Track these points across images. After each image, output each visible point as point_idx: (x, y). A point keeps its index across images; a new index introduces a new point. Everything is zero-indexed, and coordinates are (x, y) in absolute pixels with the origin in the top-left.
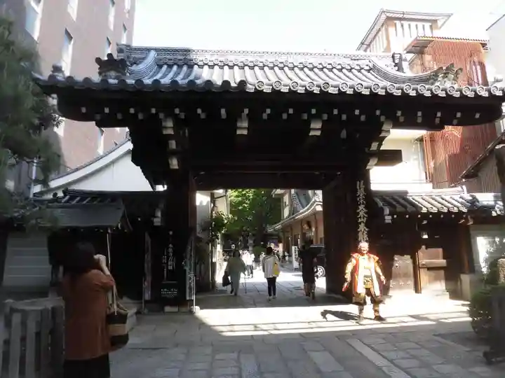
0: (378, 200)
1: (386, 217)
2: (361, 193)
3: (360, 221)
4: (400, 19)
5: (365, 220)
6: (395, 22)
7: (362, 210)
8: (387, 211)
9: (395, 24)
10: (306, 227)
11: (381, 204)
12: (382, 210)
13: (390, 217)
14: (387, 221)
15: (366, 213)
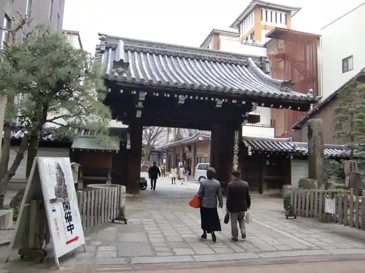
0: (245, 142)
1: (249, 152)
2: (237, 137)
3: (235, 153)
4: (265, 7)
5: (237, 153)
6: (262, 9)
7: (236, 147)
8: (250, 148)
9: (262, 10)
10: (187, 149)
11: (247, 145)
12: (247, 148)
13: (251, 152)
14: (249, 155)
15: (238, 149)
